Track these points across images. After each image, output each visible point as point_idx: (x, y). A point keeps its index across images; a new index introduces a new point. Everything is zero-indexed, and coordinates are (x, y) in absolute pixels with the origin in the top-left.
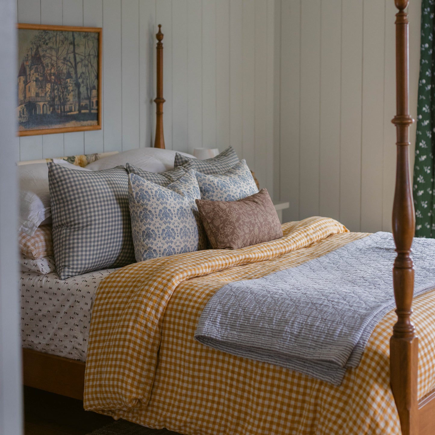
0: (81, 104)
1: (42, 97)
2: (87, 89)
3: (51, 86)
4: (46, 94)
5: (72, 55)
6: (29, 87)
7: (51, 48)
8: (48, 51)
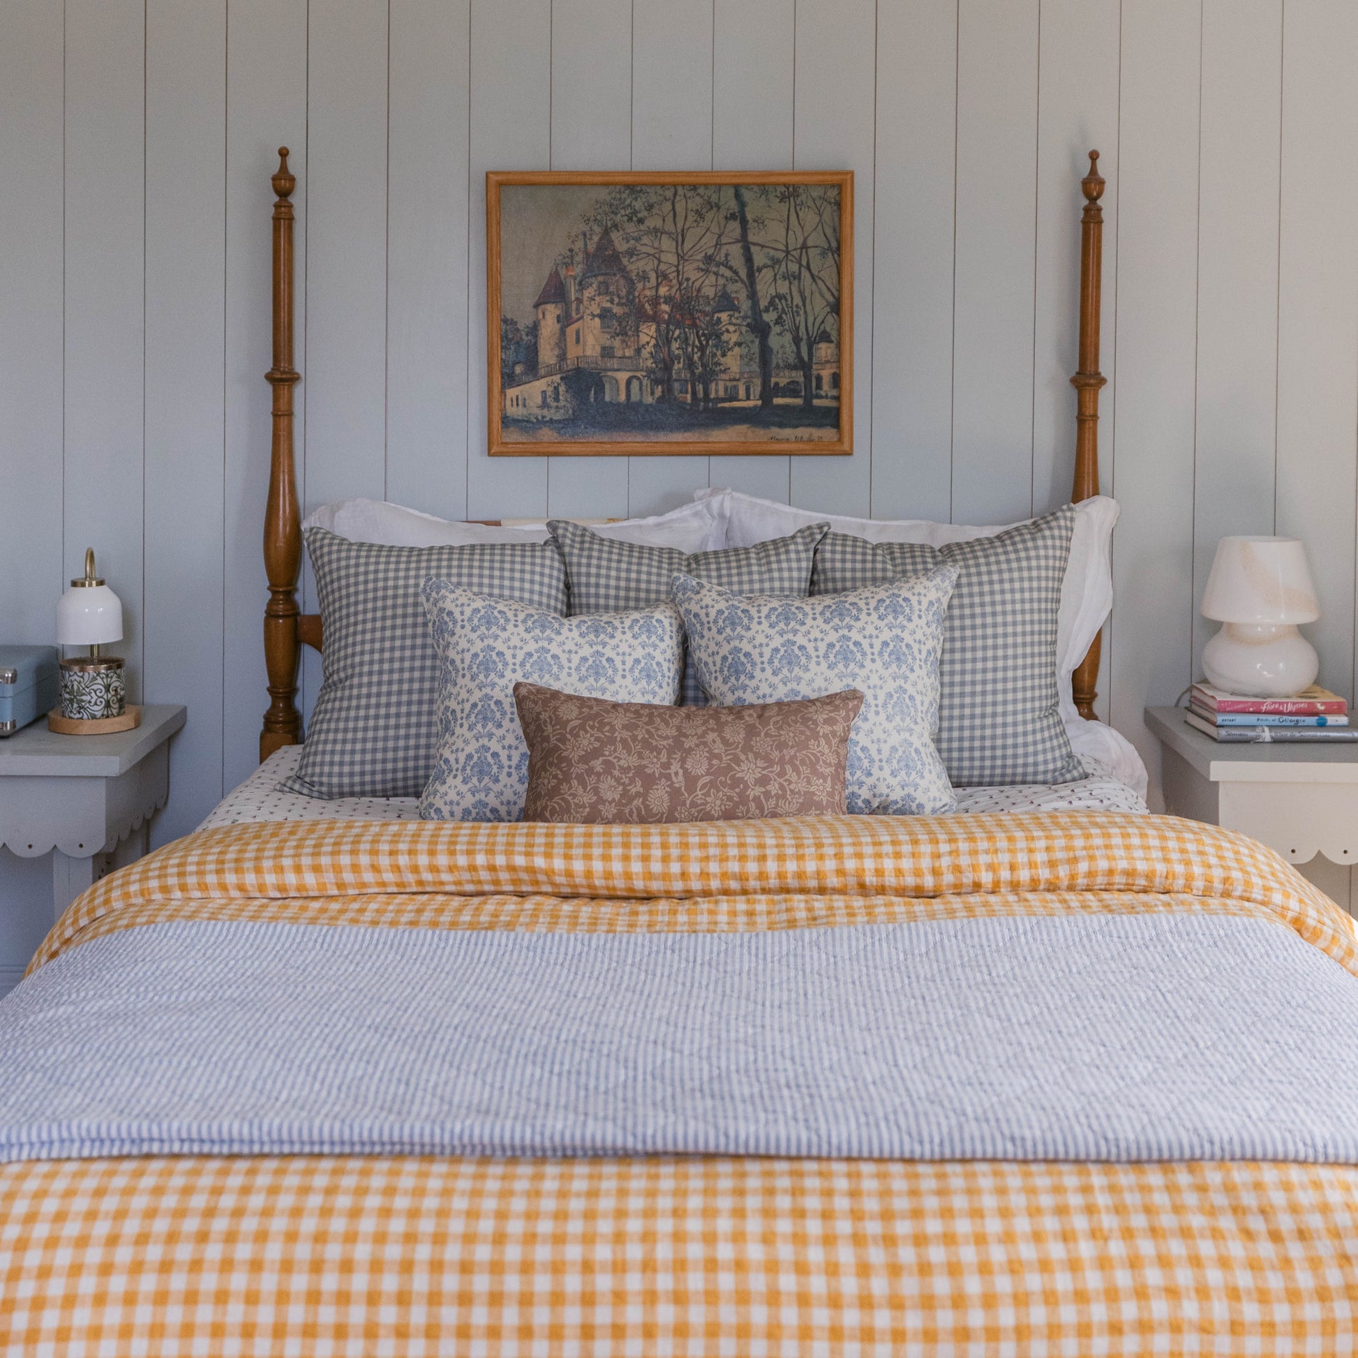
0: (773, 380)
1: (623, 357)
2: (797, 340)
3: (658, 330)
4: (638, 351)
5: (736, 251)
6: (578, 332)
7: (656, 232)
8: (645, 240)
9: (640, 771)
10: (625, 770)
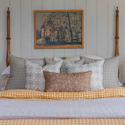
0: (73, 38)
1: (53, 35)
2: (76, 33)
3: (57, 32)
6: (46, 32)
7: (57, 18)
8: (56, 19)
9: (61, 82)
10: (59, 82)
